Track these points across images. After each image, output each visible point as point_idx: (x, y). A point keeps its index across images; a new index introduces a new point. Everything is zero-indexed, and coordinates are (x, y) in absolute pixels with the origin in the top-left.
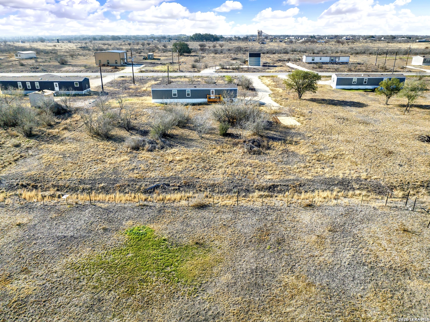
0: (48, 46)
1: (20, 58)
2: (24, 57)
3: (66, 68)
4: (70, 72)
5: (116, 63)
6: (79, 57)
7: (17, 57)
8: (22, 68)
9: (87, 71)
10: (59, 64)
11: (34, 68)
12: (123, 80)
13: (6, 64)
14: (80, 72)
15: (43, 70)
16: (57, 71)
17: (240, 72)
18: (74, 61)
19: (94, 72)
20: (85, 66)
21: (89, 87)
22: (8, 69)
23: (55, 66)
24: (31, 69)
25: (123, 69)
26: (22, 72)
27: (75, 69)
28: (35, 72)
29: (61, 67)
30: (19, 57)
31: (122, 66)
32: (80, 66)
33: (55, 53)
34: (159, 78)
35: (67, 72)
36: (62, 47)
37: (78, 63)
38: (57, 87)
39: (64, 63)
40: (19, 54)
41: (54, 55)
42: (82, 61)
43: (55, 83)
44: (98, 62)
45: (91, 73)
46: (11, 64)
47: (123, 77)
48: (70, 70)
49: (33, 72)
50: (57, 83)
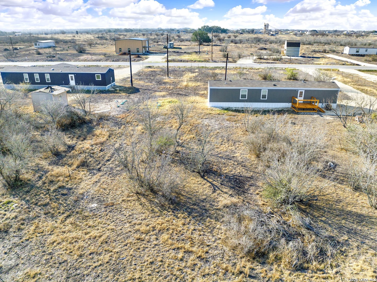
0: (68, 37)
1: (39, 47)
2: (43, 45)
3: (85, 57)
4: (88, 61)
5: (138, 51)
6: (97, 45)
7: (36, 46)
8: (38, 57)
9: (107, 60)
10: (77, 52)
11: (50, 57)
12: (152, 71)
13: (24, 52)
14: (100, 61)
15: (59, 58)
16: (74, 60)
17: (283, 63)
18: (92, 49)
19: (115, 61)
20: (105, 55)
21: (114, 80)
22: (23, 58)
23: (73, 55)
24: (47, 57)
25: (146, 58)
26: (37, 60)
27: (94, 57)
28: (51, 61)
29: (79, 56)
30: (37, 46)
31: (144, 54)
32: (100, 54)
33: (73, 42)
34: (195, 70)
35: (85, 60)
36: (80, 38)
37: (97, 52)
38: (72, 80)
39: (82, 51)
40: (39, 43)
41: (72, 44)
42: (100, 49)
43: (70, 76)
44: (118, 50)
45: (112, 62)
46: (28, 53)
47: (150, 67)
48: (88, 59)
49: (49, 61)
50: (73, 75)
